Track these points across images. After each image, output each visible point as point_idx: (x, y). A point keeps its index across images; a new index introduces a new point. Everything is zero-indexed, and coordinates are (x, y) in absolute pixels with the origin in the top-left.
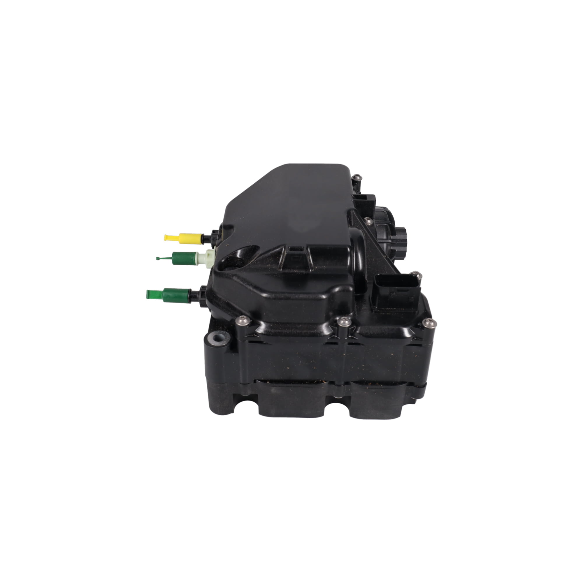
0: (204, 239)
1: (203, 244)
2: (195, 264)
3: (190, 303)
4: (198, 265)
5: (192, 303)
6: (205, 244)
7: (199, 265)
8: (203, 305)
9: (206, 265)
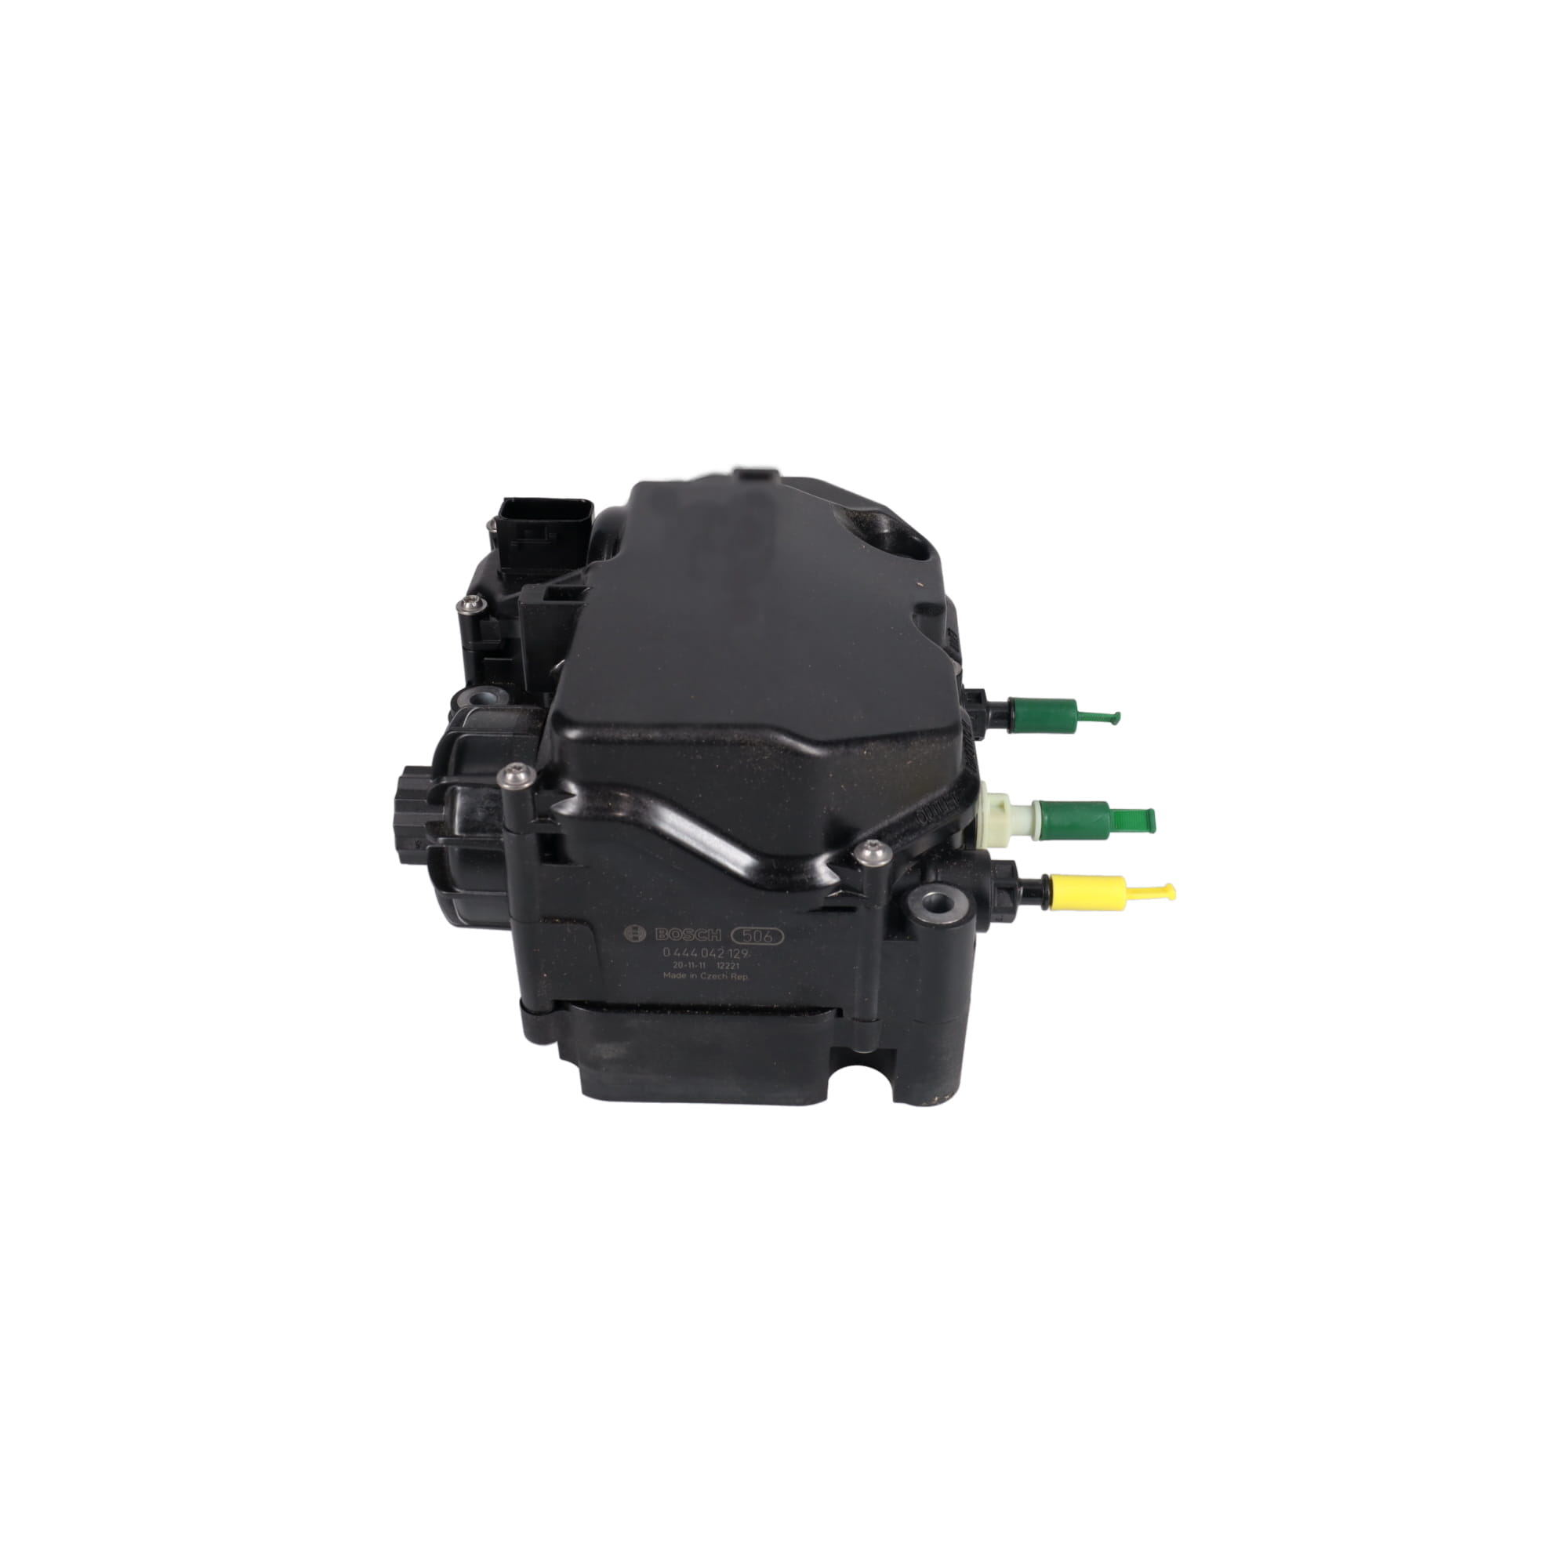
0: (1040, 892)
1: (1045, 876)
2: (1042, 803)
3: (1010, 699)
4: (1033, 804)
5: (1005, 700)
6: (1038, 876)
7: (1030, 804)
8: (978, 695)
9: (1009, 802)
